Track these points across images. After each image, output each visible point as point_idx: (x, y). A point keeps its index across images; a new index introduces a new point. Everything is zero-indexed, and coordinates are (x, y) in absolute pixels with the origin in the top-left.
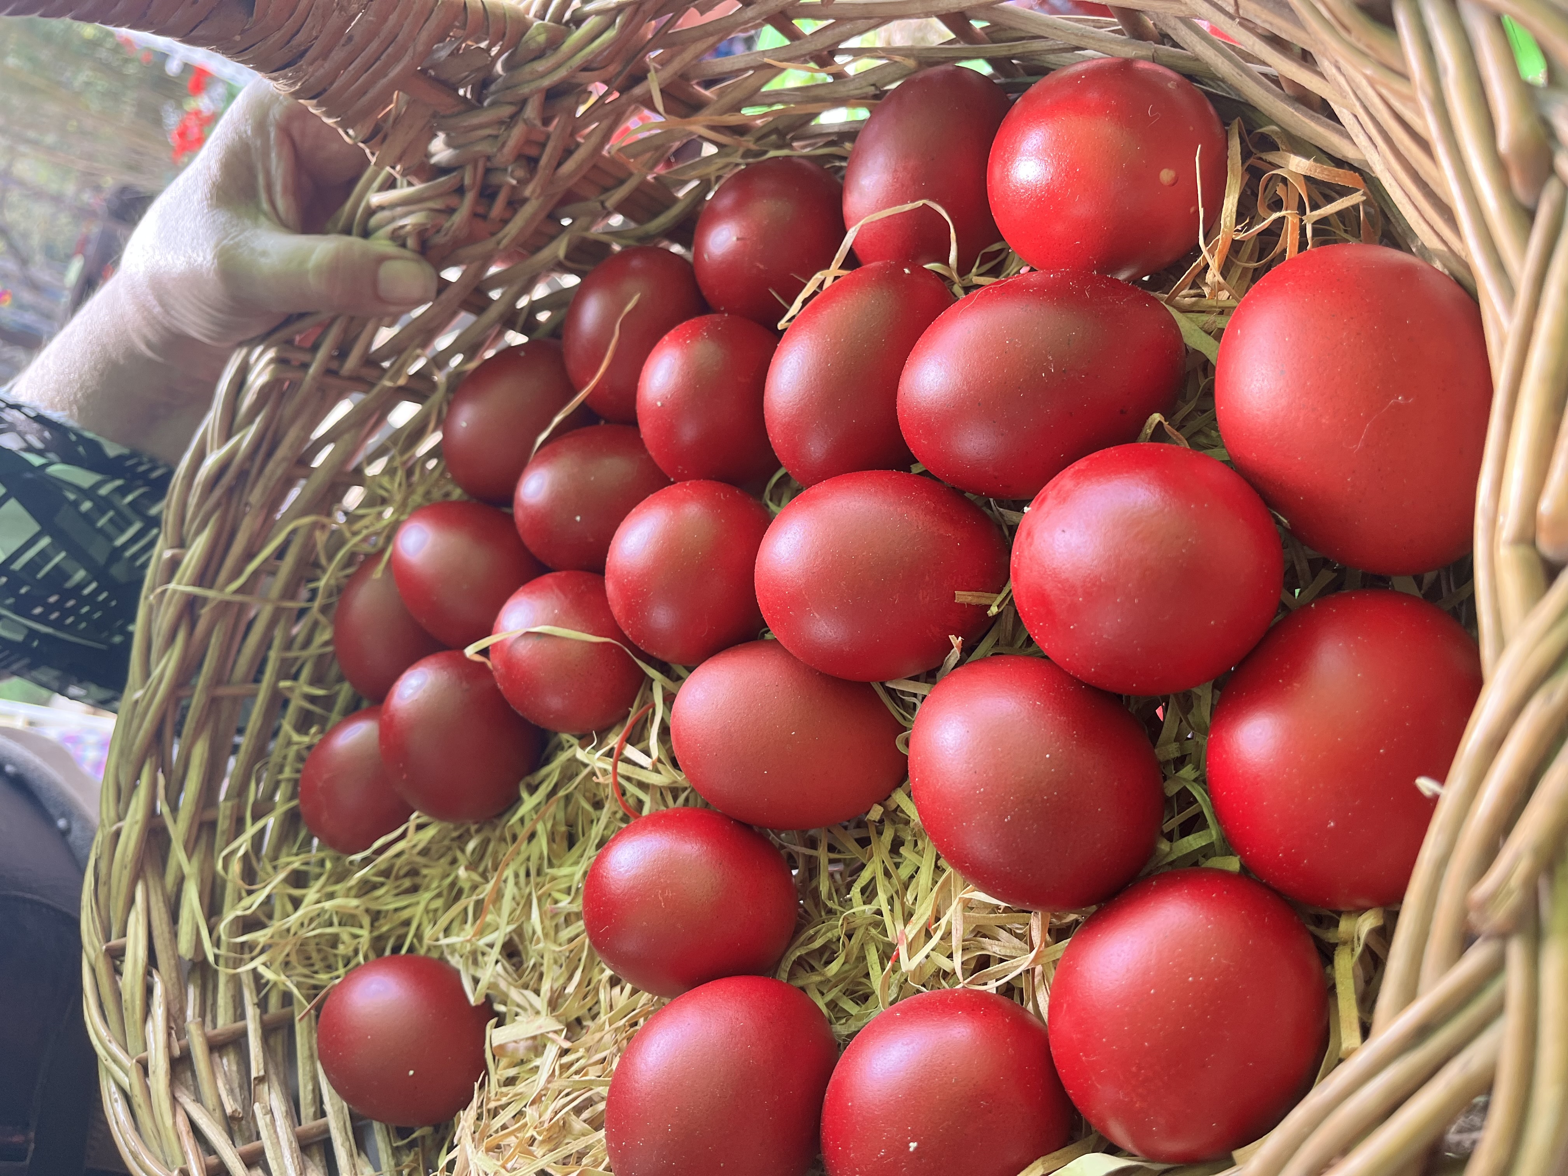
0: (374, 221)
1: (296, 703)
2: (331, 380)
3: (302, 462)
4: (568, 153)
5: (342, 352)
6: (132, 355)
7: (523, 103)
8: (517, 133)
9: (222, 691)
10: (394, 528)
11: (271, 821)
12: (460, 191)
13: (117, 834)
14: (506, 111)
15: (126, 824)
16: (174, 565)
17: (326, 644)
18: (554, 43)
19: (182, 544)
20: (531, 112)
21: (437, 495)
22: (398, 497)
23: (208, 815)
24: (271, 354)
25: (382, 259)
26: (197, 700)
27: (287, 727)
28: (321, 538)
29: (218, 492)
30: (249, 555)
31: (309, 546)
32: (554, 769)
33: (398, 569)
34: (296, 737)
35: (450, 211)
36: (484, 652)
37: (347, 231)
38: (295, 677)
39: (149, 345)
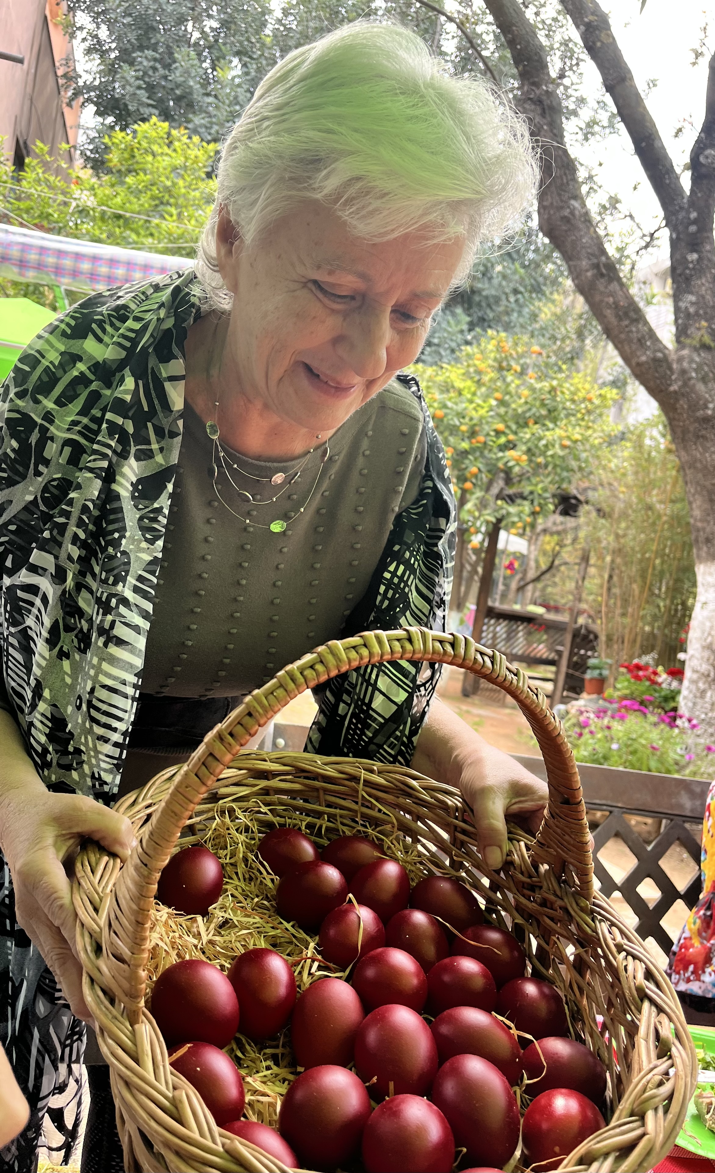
0: (515, 842)
1: (318, 822)
2: (452, 828)
3: (418, 817)
4: (552, 919)
5: (464, 832)
6: (452, 749)
7: (562, 899)
8: (552, 898)
9: (321, 793)
10: (396, 860)
11: (270, 817)
12: (530, 877)
13: (265, 760)
14: (559, 893)
15: (269, 763)
16: (372, 771)
17: (344, 832)
18: (583, 910)
19: (380, 772)
20: (559, 903)
21: (412, 875)
22: (409, 859)
23: (271, 792)
24: (459, 805)
25: (500, 847)
26: (316, 784)
27: (309, 819)
28: (388, 827)
29: (402, 786)
30: (377, 799)
31: (384, 822)
32: (303, 935)
33: (380, 862)
34: (304, 824)
35: (522, 873)
36: (350, 901)
37: (509, 832)
38: (329, 821)
39: (457, 756)
